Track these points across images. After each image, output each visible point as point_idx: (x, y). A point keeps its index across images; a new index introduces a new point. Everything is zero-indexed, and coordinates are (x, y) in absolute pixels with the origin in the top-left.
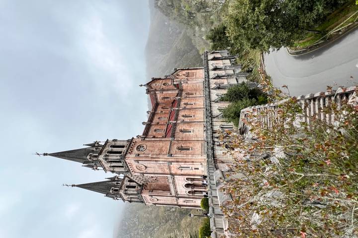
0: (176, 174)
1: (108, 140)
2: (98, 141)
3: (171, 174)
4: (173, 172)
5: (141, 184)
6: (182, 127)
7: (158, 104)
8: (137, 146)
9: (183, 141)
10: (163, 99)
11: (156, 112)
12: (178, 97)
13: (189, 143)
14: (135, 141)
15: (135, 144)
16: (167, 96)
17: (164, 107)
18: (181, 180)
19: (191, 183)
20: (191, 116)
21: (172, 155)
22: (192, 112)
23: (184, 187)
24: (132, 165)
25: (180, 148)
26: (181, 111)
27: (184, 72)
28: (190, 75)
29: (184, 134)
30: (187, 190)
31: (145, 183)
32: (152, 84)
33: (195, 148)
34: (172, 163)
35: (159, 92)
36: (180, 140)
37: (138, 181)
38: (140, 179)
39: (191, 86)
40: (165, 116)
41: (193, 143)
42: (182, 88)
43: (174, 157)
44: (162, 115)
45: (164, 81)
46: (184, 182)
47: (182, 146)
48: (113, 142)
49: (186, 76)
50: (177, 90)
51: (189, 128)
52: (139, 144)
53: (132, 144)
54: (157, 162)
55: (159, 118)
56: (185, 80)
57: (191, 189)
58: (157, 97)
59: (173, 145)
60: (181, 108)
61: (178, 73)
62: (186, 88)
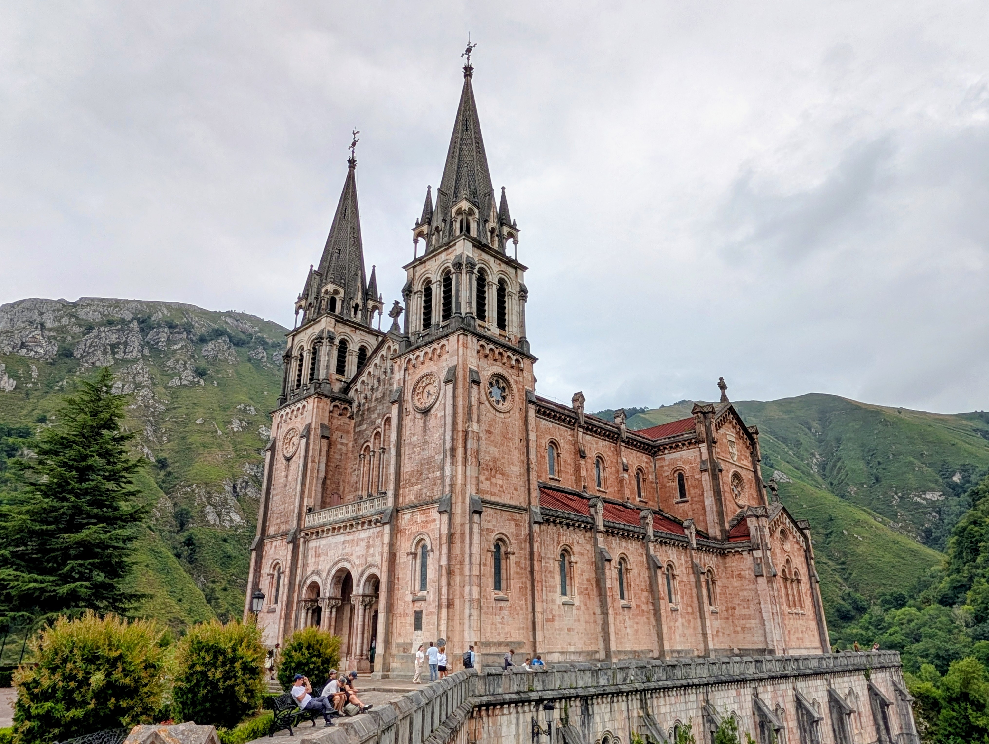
0: (395, 532)
1: (524, 268)
2: (520, 236)
3: (397, 510)
4: (405, 518)
5: (352, 394)
6: (582, 554)
7: (654, 454)
8: (505, 374)
9: (532, 559)
10: (676, 475)
11: (623, 444)
12: (694, 538)
13: (522, 589)
14: (522, 365)
15: (512, 367)
16: (693, 491)
17: (644, 480)
18: (371, 551)
19: (354, 593)
20: (626, 596)
21: (476, 517)
22: (640, 598)
23: (335, 564)
24: (436, 357)
25: (503, 549)
26: (641, 550)
27: (798, 562)
28: (792, 589)
29: (557, 564)
30: (326, 579)
31: (355, 410)
32: (734, 427)
33: (505, 612)
34: (445, 517)
35: (705, 456)
36: (531, 547)
37: (363, 382)
38: (372, 389)
39: (745, 593)
40: (609, 482)
41: (523, 602)
42: (731, 555)
43: (471, 522)
44: (613, 469)
45: (747, 476)
46: (358, 566)
47: (512, 557)
48: (518, 289)
49: (783, 571)
50: (723, 531)
51: (577, 585)
52: (512, 381)
53: (514, 358)
54: (448, 453)
55: (600, 458)
56: (767, 565)
57: (327, 595)
58: (685, 448)
59: (514, 520)
60: (652, 552)
61: (791, 537)
62: (735, 573)
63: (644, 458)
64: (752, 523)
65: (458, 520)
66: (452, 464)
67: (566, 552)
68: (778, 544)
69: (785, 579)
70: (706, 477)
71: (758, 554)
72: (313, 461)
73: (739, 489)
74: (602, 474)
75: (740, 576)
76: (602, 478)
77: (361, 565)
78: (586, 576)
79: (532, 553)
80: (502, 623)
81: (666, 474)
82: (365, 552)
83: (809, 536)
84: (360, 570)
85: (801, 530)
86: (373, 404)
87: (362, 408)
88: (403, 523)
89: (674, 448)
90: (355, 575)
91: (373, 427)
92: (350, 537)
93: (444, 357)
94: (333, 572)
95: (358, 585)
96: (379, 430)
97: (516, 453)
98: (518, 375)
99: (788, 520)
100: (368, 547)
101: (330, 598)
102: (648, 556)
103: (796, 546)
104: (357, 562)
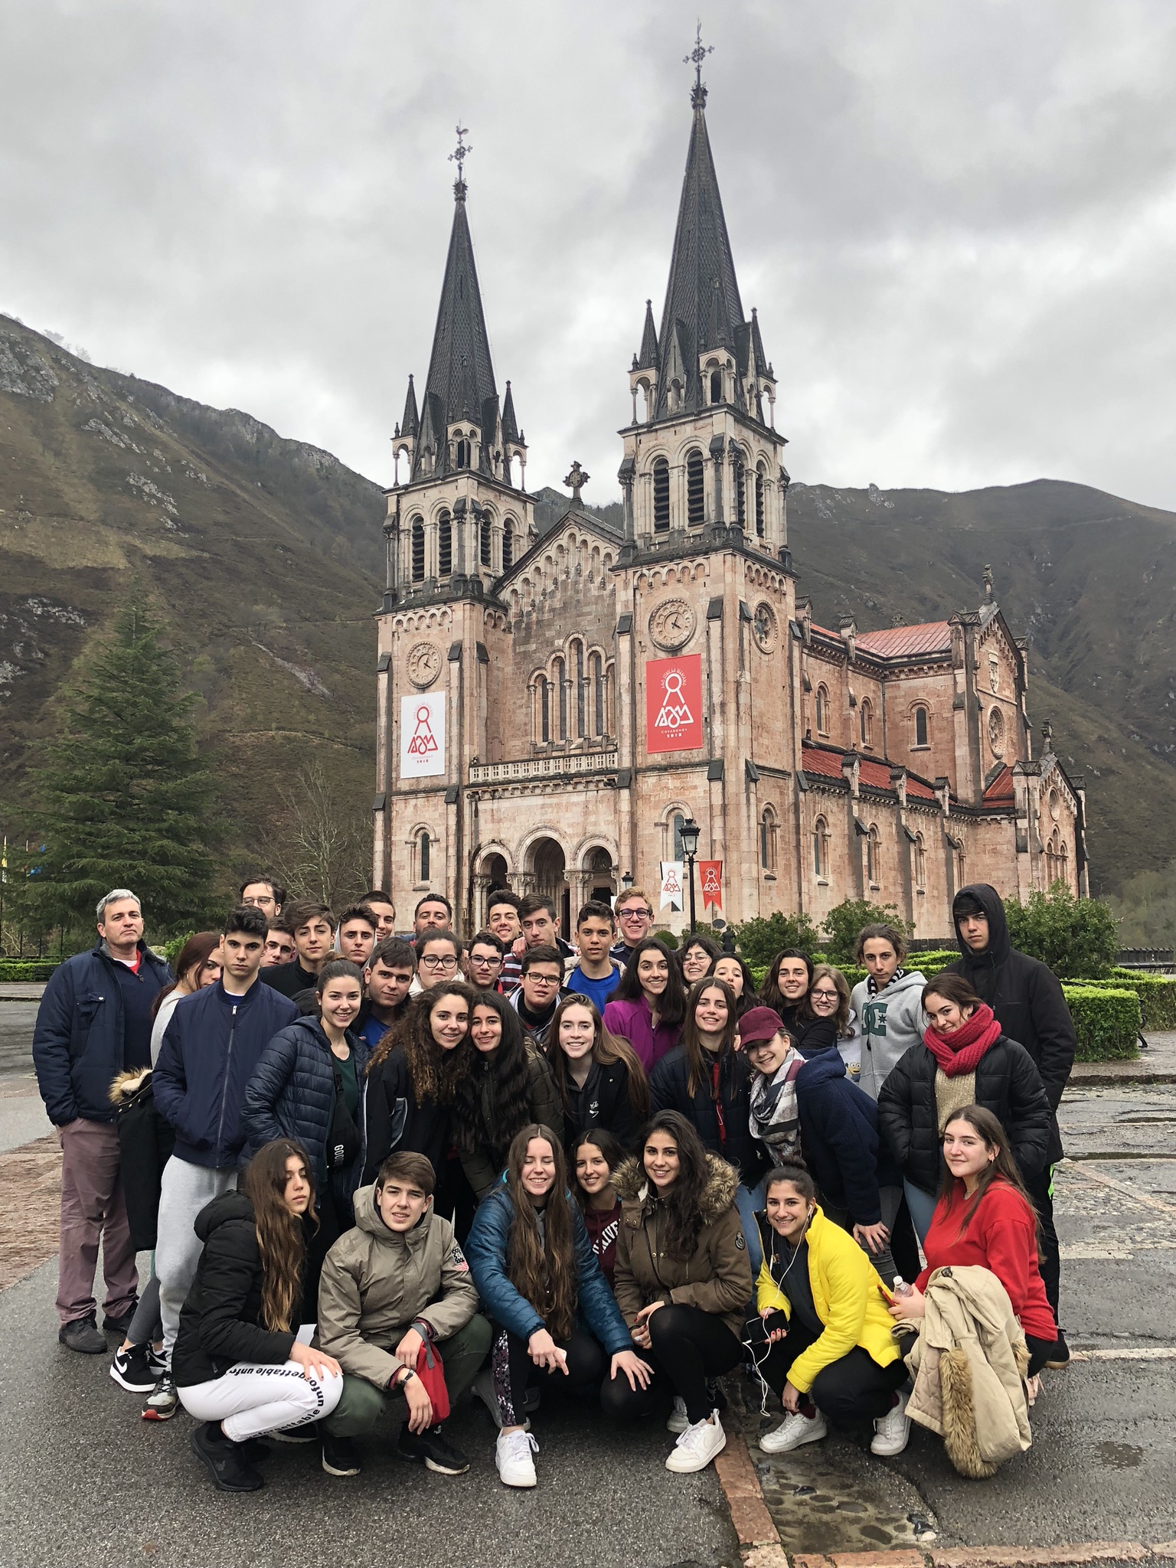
0: (636, 798)
1: (784, 441)
2: (778, 389)
3: (636, 771)
4: (648, 783)
5: (505, 595)
6: (835, 825)
7: (884, 679)
8: (769, 602)
9: (798, 833)
10: (914, 710)
11: (850, 668)
12: (947, 803)
13: (787, 866)
14: (784, 588)
15: (775, 591)
16: (938, 735)
17: (870, 717)
18: (592, 818)
19: (568, 867)
20: (874, 877)
21: (752, 785)
22: (887, 878)
23: (532, 832)
24: (687, 578)
25: (768, 821)
26: (890, 820)
27: (1067, 835)
28: (1056, 868)
29: (813, 837)
30: (517, 850)
31: (513, 621)
32: (999, 642)
33: (774, 892)
34: (717, 786)
35: (962, 687)
36: (797, 819)
37: (526, 580)
38: (544, 594)
39: (1000, 874)
40: (832, 722)
41: (787, 882)
42: (985, 823)
43: (747, 789)
44: (837, 703)
45: (1008, 711)
46: (571, 836)
47: (778, 830)
48: (779, 475)
49: (1049, 845)
50: (977, 791)
51: (831, 862)
52: (775, 610)
53: (778, 578)
54: (718, 709)
55: (823, 688)
56: (1034, 838)
57: (521, 870)
58: (931, 673)
59: (779, 787)
60: (904, 822)
61: (1061, 799)
62: (988, 848)
63: (872, 685)
64: (1019, 784)
65: (731, 789)
66: (723, 722)
67: (821, 823)
68: (1046, 811)
69: (1050, 856)
70: (961, 717)
71: (1023, 823)
72: (472, 695)
73: (997, 732)
74: (823, 712)
75: (994, 851)
76: (823, 716)
77: (577, 835)
78: (839, 851)
79: (798, 827)
80: (770, 904)
81: (900, 709)
82: (582, 819)
83: (1083, 799)
84: (576, 841)
85: (1074, 791)
86: (546, 616)
87: (525, 619)
88: (645, 787)
89: (915, 673)
90: (567, 847)
91: (550, 649)
92: (554, 800)
93: (700, 581)
94: (528, 842)
95: (574, 860)
96: (562, 655)
97: (779, 704)
98: (780, 602)
99: (1060, 778)
100: (586, 813)
101: (525, 874)
102: (899, 824)
103: (1066, 812)
104: (569, 831)
